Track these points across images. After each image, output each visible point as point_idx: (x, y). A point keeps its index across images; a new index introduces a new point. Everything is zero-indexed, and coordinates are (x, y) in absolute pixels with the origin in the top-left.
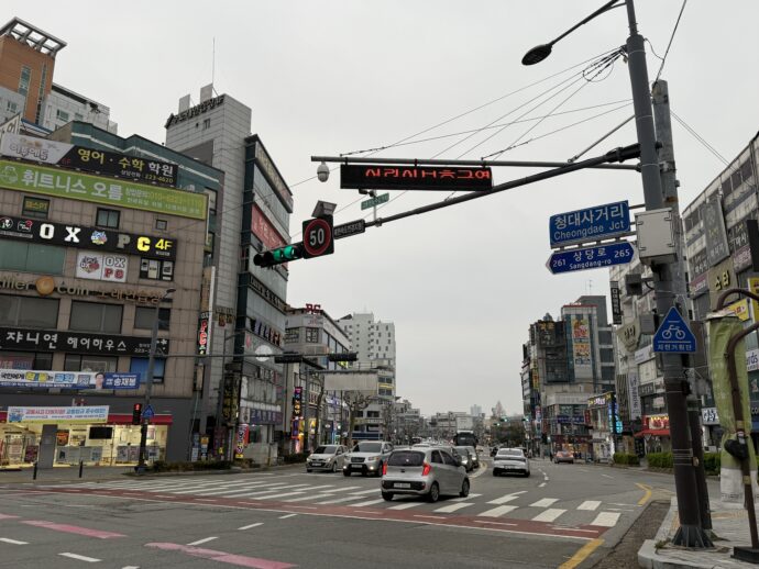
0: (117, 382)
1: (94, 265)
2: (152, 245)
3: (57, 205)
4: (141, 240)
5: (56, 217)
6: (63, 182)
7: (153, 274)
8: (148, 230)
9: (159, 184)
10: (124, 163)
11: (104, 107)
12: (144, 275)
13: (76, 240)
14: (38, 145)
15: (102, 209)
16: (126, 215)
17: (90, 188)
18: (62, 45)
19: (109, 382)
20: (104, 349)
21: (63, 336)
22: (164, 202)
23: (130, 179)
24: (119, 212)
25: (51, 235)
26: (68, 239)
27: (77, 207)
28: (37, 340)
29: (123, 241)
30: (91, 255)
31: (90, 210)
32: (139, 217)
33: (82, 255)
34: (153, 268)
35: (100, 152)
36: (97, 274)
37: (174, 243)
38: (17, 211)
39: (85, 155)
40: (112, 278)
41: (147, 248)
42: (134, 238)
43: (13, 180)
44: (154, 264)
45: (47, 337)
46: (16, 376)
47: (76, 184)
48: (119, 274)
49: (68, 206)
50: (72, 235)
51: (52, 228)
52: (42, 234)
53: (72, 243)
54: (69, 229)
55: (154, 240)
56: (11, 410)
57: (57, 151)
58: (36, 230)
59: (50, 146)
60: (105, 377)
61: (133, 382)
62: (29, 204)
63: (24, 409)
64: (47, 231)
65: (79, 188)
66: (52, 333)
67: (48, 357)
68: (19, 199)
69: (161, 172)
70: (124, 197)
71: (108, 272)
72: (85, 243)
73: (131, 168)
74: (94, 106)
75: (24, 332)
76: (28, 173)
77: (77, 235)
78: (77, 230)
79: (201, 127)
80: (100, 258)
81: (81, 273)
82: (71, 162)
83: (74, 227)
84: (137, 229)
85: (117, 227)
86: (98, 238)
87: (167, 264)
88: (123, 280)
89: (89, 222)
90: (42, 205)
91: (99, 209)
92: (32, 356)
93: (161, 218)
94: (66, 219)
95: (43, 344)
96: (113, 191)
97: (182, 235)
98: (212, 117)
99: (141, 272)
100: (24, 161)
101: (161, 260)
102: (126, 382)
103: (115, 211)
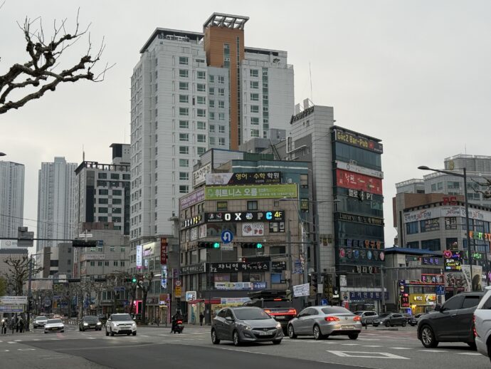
0: (259, 286)
1: (249, 229)
2: (273, 215)
3: (230, 203)
4: (268, 214)
5: (230, 209)
6: (231, 192)
7: (276, 230)
8: (271, 208)
9: (272, 183)
10: (256, 176)
11: (283, 52)
12: (271, 231)
13: (240, 219)
14: (219, 177)
15: (250, 202)
16: (260, 202)
17: (243, 193)
18: (246, 19)
19: (256, 286)
20: (258, 269)
21: (240, 264)
22: (277, 192)
23: (260, 183)
24: (257, 202)
25: (229, 219)
26: (236, 219)
27: (239, 203)
28: (230, 267)
29: (260, 216)
30: (247, 224)
31: (244, 203)
32: (266, 202)
33: (244, 225)
34: (275, 227)
35: (245, 173)
36: (251, 233)
37: (283, 213)
38: (215, 210)
39: (239, 177)
40: (258, 234)
41: (271, 218)
42: (265, 213)
43: (212, 195)
44: (275, 224)
45: (234, 265)
46: (222, 285)
47: (237, 192)
48: (260, 232)
49: (235, 203)
50: (238, 217)
51: (229, 215)
52: (226, 219)
53: (238, 221)
54: (236, 214)
55: (274, 213)
56: (222, 299)
57: (227, 177)
58: (223, 217)
59: (224, 176)
60: (254, 284)
61: (264, 286)
62: (220, 205)
63: (227, 299)
64: (228, 217)
65: (238, 193)
66: (235, 263)
67: (236, 274)
68: (215, 203)
69: (273, 177)
70: (258, 194)
71: (256, 231)
72: (244, 220)
73: (260, 178)
74: (275, 54)
75: (225, 264)
76: (217, 191)
77: (240, 216)
78: (240, 214)
79: (306, 125)
80: (251, 225)
81: (245, 234)
82: (234, 181)
83: (238, 213)
84: (266, 209)
85: (257, 209)
86: (249, 216)
87: (282, 224)
88: (262, 234)
89: (244, 209)
90: (224, 205)
91: (248, 202)
92: (229, 274)
93: (276, 201)
94: (235, 209)
95: (233, 268)
96: (253, 191)
97: (287, 207)
98: (310, 119)
99: (270, 229)
100: (214, 185)
101: (278, 222)
102: (262, 286)
103: (255, 201)
